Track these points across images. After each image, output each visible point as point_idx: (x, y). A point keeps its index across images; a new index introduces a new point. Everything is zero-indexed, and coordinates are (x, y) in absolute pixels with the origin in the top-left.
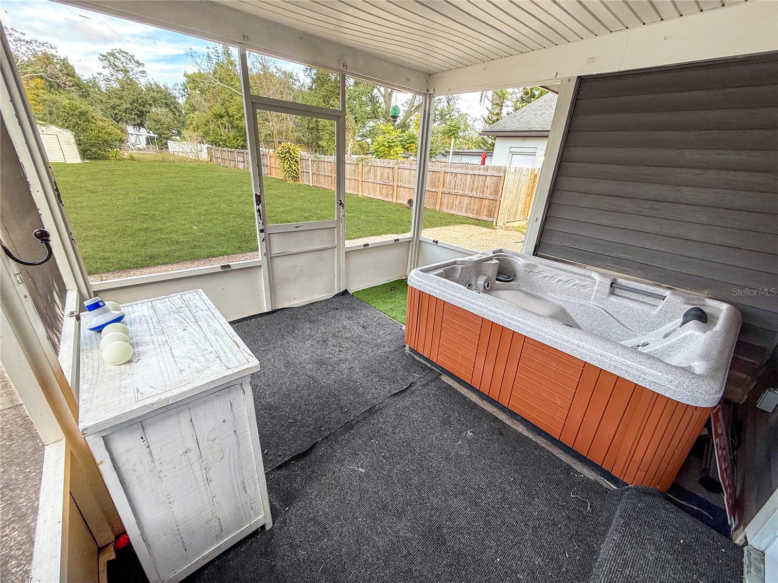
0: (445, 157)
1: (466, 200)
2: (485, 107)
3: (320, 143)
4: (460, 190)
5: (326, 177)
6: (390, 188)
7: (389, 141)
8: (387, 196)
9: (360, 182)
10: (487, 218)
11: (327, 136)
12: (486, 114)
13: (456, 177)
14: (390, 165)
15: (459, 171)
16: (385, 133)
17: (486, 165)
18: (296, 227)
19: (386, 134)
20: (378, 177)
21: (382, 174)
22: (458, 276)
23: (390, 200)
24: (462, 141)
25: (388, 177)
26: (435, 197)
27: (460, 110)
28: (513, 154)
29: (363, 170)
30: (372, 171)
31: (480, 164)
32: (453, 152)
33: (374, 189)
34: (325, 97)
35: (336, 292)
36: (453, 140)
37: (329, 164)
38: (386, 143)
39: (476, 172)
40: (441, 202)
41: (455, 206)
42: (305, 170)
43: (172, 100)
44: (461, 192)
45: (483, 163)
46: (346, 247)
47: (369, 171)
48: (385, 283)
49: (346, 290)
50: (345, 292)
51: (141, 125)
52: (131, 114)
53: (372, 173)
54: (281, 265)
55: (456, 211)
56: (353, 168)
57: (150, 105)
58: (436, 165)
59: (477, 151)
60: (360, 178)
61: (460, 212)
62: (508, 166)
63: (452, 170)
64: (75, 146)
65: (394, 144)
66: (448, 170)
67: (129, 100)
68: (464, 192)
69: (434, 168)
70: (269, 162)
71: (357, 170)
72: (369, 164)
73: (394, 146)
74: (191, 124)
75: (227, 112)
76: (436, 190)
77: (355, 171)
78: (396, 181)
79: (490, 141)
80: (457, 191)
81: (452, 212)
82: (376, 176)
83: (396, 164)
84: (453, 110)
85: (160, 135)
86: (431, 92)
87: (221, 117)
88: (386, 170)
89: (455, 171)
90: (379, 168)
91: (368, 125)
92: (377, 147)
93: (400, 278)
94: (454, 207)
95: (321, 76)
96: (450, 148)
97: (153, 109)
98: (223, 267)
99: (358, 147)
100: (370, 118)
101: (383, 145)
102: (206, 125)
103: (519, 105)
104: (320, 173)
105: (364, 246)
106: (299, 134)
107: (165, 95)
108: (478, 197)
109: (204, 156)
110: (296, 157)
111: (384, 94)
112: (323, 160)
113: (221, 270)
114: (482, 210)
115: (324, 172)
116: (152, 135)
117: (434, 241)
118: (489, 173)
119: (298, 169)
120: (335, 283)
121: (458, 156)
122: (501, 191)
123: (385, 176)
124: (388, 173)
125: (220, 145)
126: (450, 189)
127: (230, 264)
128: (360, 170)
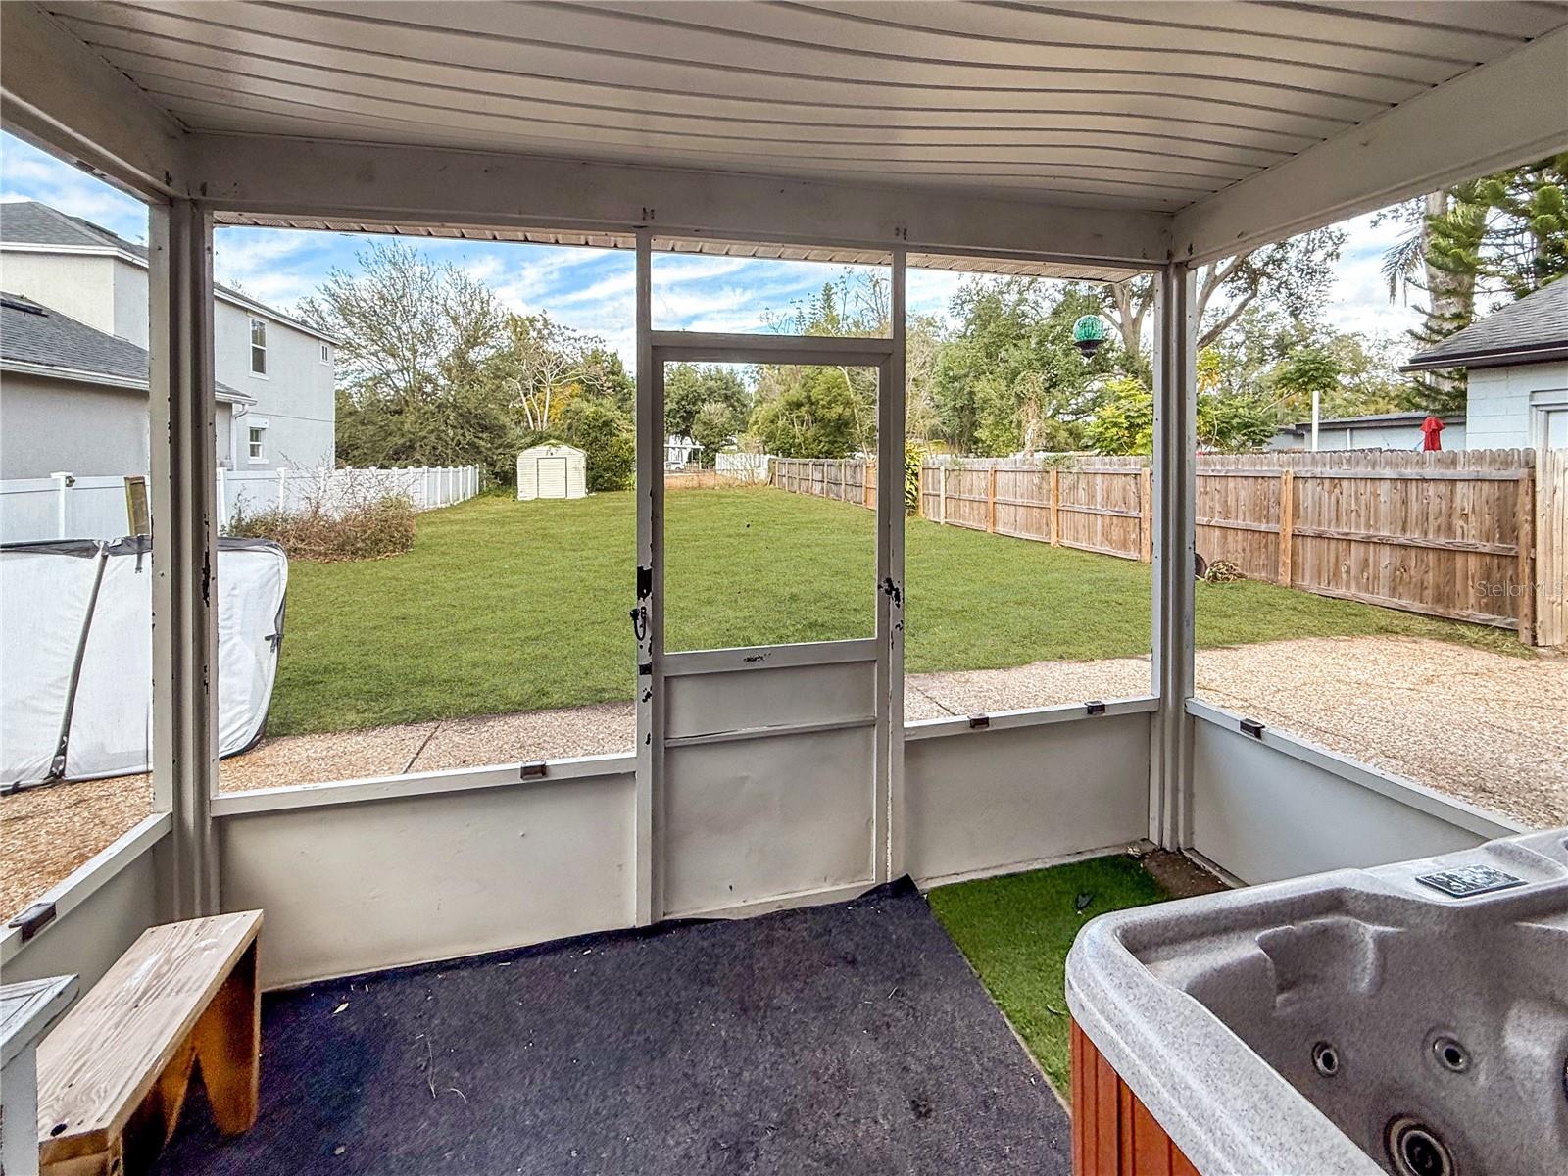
0: (1300, 440)
1: (1385, 556)
2: (1409, 304)
3: (975, 434)
4: (1358, 526)
5: (975, 504)
6: (1131, 525)
7: (1132, 413)
8: (1124, 545)
9: (1053, 512)
10: (1488, 616)
11: (990, 420)
12: (1418, 323)
13: (1337, 491)
14: (1131, 469)
15: (1344, 471)
16: (1120, 398)
17: (1444, 449)
18: (749, 659)
19: (1123, 401)
20: (1099, 498)
21: (1109, 492)
22: (1364, 985)
23: (1134, 555)
24: (1354, 397)
25: (1124, 498)
26: (1271, 548)
27: (1333, 329)
28: (1549, 412)
29: (1061, 485)
30: (1082, 485)
31: (1421, 448)
32: (1320, 424)
33: (1089, 528)
34: (987, 346)
35: (872, 881)
36: (1316, 395)
37: (982, 475)
38: (1122, 420)
39: (1410, 472)
40: (1294, 563)
41: (1348, 572)
42: (931, 492)
43: (736, 389)
44: (1363, 532)
45: (1432, 443)
46: (906, 725)
47: (1074, 487)
48: (1057, 862)
49: (907, 877)
50: (904, 887)
51: (685, 433)
52: (674, 418)
53: (1081, 491)
54: (698, 773)
55: (1354, 590)
56: (1036, 481)
57: (703, 401)
58: (1265, 461)
59: (1407, 414)
60: (1052, 503)
61: (1367, 590)
62: (1537, 445)
63: (1318, 471)
64: (583, 472)
65: (1143, 419)
66: (1304, 472)
67: (677, 398)
68: (1371, 533)
69: (1258, 468)
70: (864, 479)
71: (1044, 485)
72: (1075, 470)
73: (1145, 424)
74: (756, 423)
75: (809, 397)
76: (1273, 527)
77: (1040, 488)
78: (1147, 506)
79: (1447, 387)
80: (1346, 530)
81: (1340, 592)
82: (1092, 497)
83: (1146, 466)
84: (1314, 330)
85: (707, 446)
86: (1181, 256)
87: (799, 405)
88: (1119, 482)
89: (1329, 472)
90: (1099, 479)
91: (1088, 388)
92: (1100, 430)
93: (1122, 851)
94: (1344, 576)
95: (982, 312)
96: (1311, 416)
97: (706, 407)
98: (527, 772)
99: (1066, 435)
100: (1089, 373)
101: (1115, 425)
102: (772, 422)
103: (1529, 282)
104: (963, 496)
105: (972, 727)
106: (937, 421)
107: (727, 383)
108: (1431, 545)
109: (762, 474)
110: (915, 465)
111: (1120, 322)
112: (968, 467)
113: (522, 782)
114: (1459, 587)
115: (971, 491)
116: (697, 446)
117: (1244, 726)
118: (1462, 471)
119: (917, 489)
120: (869, 849)
121: (1342, 433)
122: (1527, 527)
123: (1117, 495)
124: (1124, 489)
125: (789, 454)
126: (1319, 525)
127: (549, 763)
128: (1053, 483)
